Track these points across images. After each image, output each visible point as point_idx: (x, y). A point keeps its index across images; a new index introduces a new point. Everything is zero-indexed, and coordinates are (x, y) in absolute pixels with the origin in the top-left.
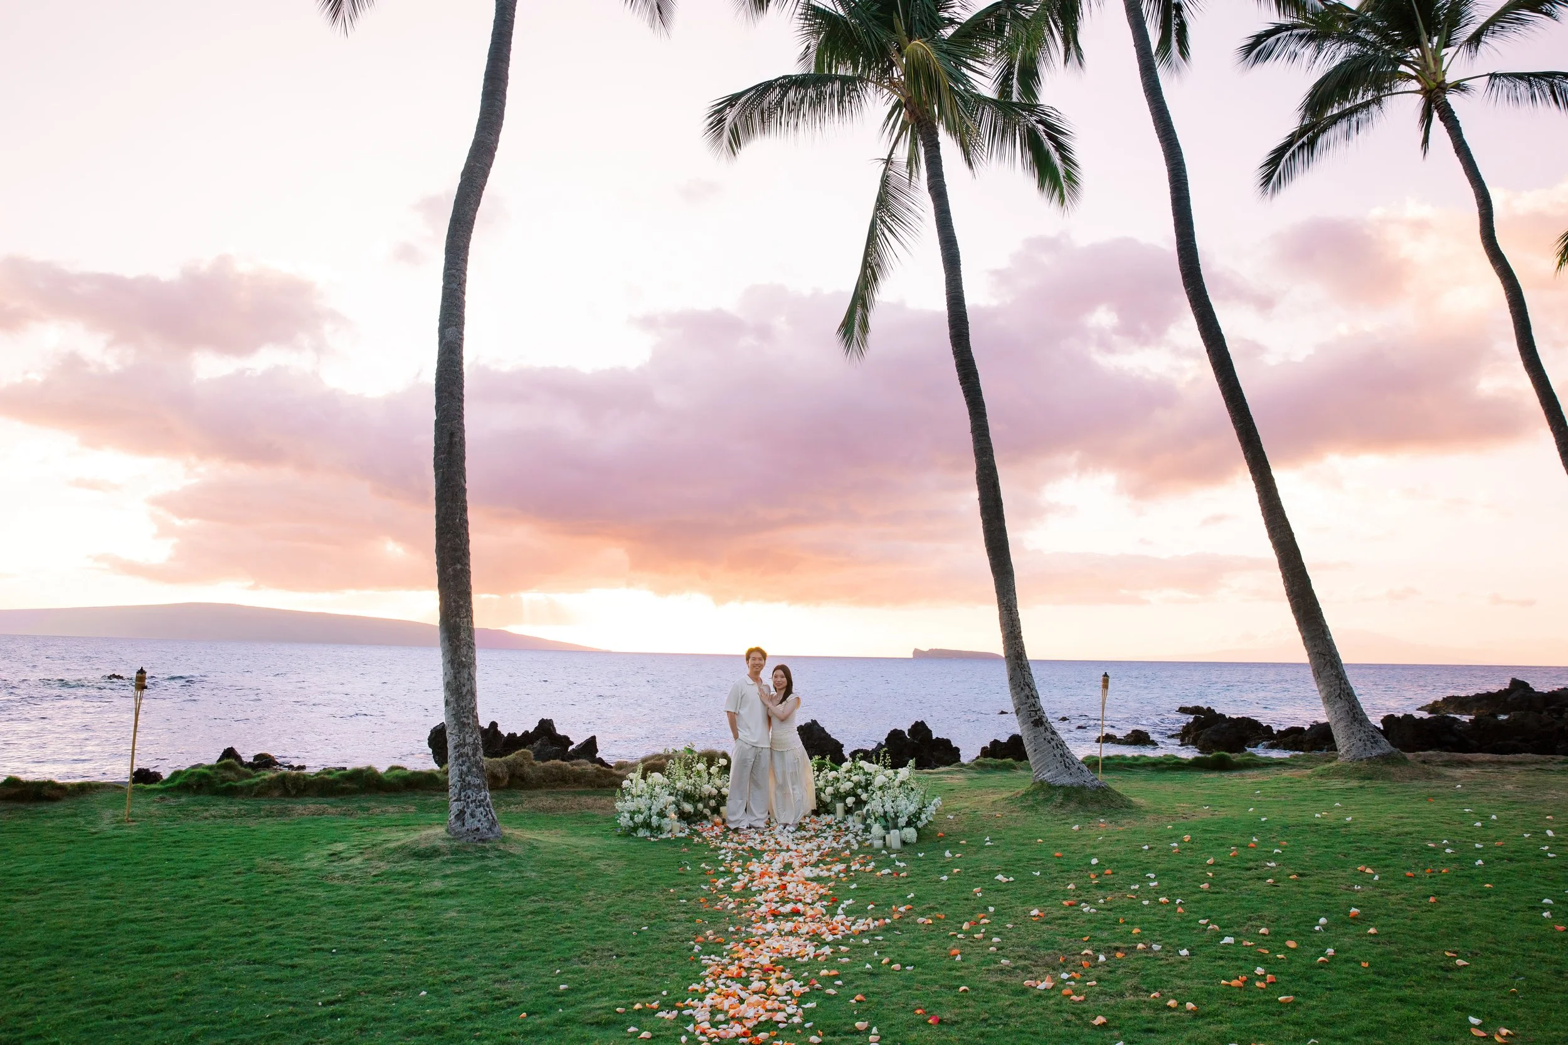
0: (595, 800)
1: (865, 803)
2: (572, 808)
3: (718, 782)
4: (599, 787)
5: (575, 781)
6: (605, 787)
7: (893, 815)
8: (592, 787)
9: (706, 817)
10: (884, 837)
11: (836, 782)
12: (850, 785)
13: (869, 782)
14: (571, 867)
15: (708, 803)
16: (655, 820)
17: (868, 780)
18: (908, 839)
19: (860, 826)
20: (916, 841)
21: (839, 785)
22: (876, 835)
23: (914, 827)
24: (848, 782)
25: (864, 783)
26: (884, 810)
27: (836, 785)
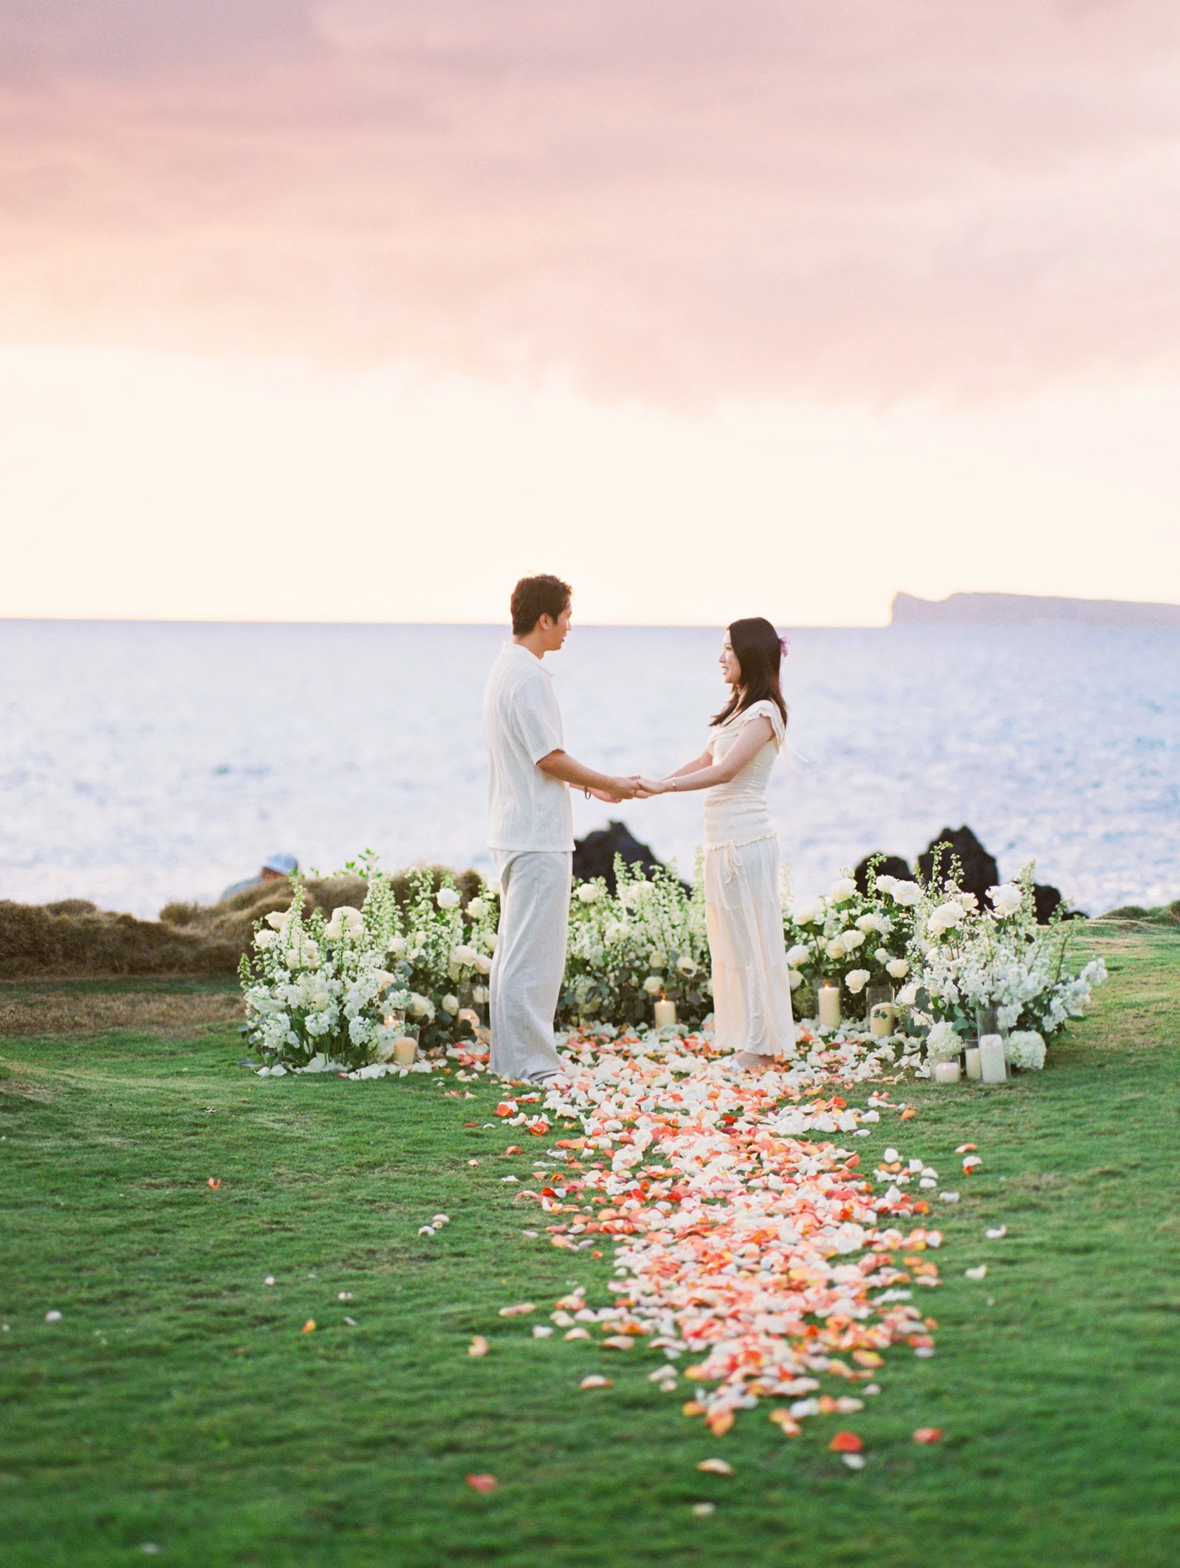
1: (899, 983)
2: (77, 1025)
4: (133, 970)
5: (67, 955)
6: (149, 969)
7: (984, 1000)
8: (115, 970)
9: (466, 1031)
10: (963, 1055)
11: (812, 937)
12: (855, 938)
13: (905, 930)
14: (196, 1125)
15: (471, 995)
16: (359, 1029)
17: (904, 925)
18: (1023, 1060)
19: (888, 1039)
20: (1041, 1066)
21: (822, 941)
22: (942, 1050)
23: (1037, 1030)
24: (849, 933)
25: (890, 933)
26: (960, 991)
27: (813, 943)
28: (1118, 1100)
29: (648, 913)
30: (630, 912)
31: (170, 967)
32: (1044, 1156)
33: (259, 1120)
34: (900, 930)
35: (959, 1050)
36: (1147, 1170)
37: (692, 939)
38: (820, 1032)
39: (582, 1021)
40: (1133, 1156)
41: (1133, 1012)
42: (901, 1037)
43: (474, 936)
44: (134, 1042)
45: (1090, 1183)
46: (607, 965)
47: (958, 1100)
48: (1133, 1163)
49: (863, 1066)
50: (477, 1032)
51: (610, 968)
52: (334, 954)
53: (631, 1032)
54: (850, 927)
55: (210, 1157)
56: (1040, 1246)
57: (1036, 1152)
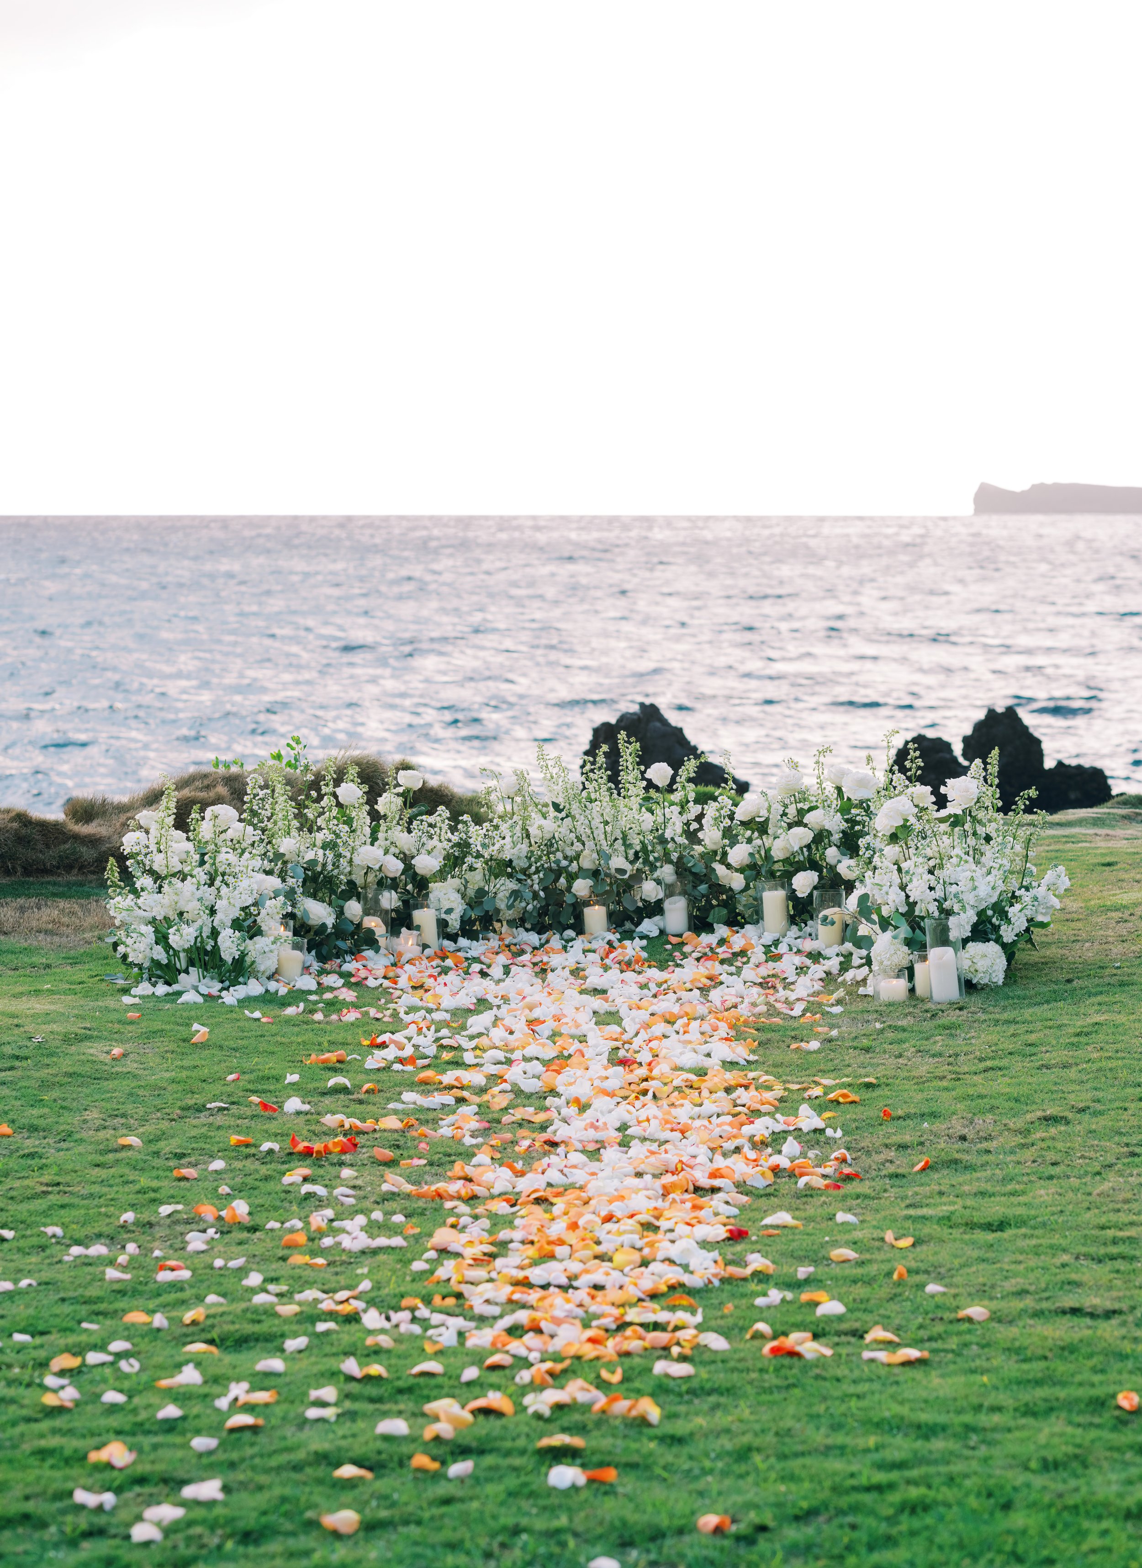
0: (22, 909)
1: (850, 886)
3: (405, 840)
4: (27, 872)
6: (45, 871)
7: (933, 908)
9: (370, 941)
10: (911, 971)
11: (756, 834)
12: (800, 837)
13: (857, 828)
14: (17, 1058)
15: (377, 901)
16: (228, 943)
17: (858, 823)
18: (980, 975)
19: (836, 949)
20: (1000, 983)
21: (767, 841)
22: (886, 963)
23: (997, 941)
24: (797, 830)
25: (843, 832)
26: (908, 897)
27: (758, 842)
28: (1079, 1023)
29: (575, 809)
30: (556, 806)
31: (69, 868)
32: (981, 1097)
33: (92, 1051)
34: (852, 828)
35: (905, 963)
36: (1096, 1114)
37: (625, 838)
38: (763, 941)
39: (505, 929)
40: (1082, 1098)
41: (1116, 915)
42: (848, 946)
43: (381, 835)
44: (13, 953)
45: (1025, 1132)
46: (530, 866)
47: (900, 1023)
48: (1081, 1105)
49: (803, 980)
50: (382, 942)
51: (533, 868)
52: (206, 858)
53: (556, 942)
54: (799, 823)
55: (16, 1098)
56: (947, 1220)
57: (971, 1091)
